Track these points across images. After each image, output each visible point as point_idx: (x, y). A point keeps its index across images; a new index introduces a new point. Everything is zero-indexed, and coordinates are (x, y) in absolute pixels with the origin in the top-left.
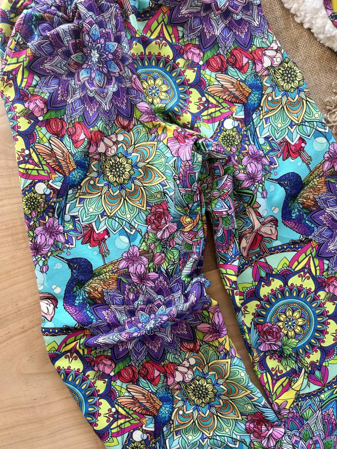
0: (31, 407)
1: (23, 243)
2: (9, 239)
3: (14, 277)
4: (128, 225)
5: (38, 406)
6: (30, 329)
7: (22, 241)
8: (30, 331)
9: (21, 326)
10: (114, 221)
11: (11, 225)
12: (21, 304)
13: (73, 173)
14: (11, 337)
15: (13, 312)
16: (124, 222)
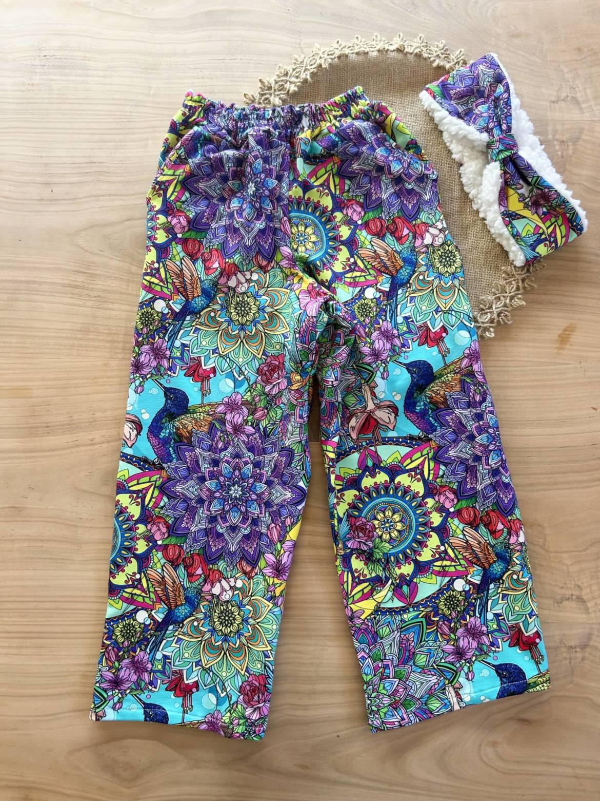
0: (74, 525)
1: (119, 353)
2: (108, 345)
3: (100, 385)
4: (238, 369)
5: (81, 526)
6: (99, 444)
7: (120, 351)
8: (98, 446)
9: (90, 437)
10: (224, 361)
11: (114, 332)
12: (98, 415)
13: (197, 300)
14: (77, 446)
15: (87, 420)
16: (235, 365)
